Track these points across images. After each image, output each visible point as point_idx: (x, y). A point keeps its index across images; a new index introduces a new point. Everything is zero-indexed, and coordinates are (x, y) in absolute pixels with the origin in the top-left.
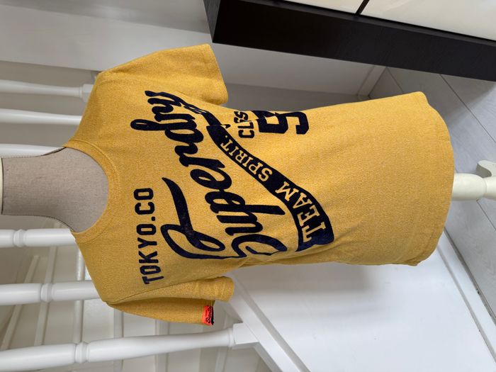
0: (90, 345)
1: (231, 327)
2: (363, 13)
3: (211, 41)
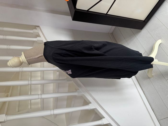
0: (42, 95)
1: (77, 91)
2: (108, 14)
3: (72, 20)
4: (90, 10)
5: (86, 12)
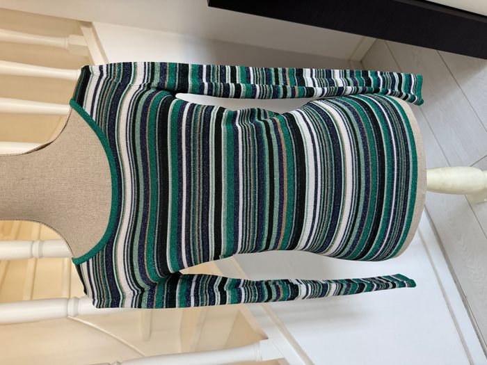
3: (207, 4)
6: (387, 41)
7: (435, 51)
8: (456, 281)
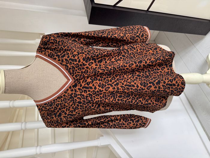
0: (42, 147)
1: (99, 138)
3: (88, 23)
4: (118, 5)
5: (112, 8)
6: (164, 32)
7: (184, 34)
8: (205, 131)
